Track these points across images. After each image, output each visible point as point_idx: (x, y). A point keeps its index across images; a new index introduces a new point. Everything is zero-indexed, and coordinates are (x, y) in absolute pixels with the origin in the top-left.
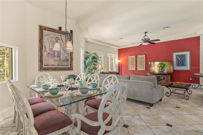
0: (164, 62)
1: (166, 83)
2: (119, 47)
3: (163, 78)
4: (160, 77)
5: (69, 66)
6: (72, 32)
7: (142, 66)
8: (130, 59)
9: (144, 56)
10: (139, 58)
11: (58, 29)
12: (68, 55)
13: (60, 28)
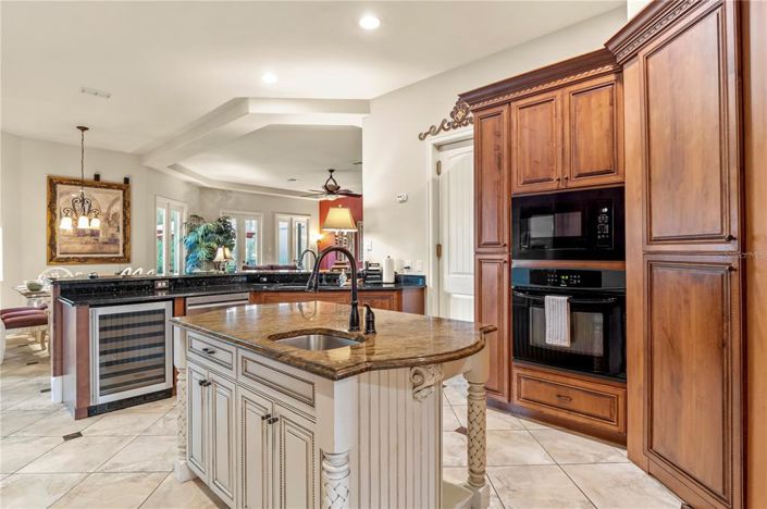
5: (121, 254)
6: (127, 180)
11: (93, 177)
12: (118, 231)
13: (97, 177)
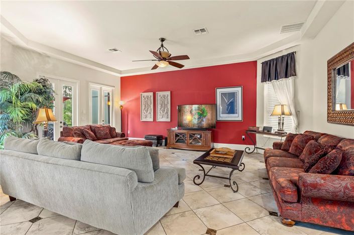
0: (202, 104)
1: (203, 146)
2: (121, 74)
3: (199, 136)
4: (194, 134)
7: (165, 112)
8: (143, 99)
9: (168, 93)
10: (159, 98)
